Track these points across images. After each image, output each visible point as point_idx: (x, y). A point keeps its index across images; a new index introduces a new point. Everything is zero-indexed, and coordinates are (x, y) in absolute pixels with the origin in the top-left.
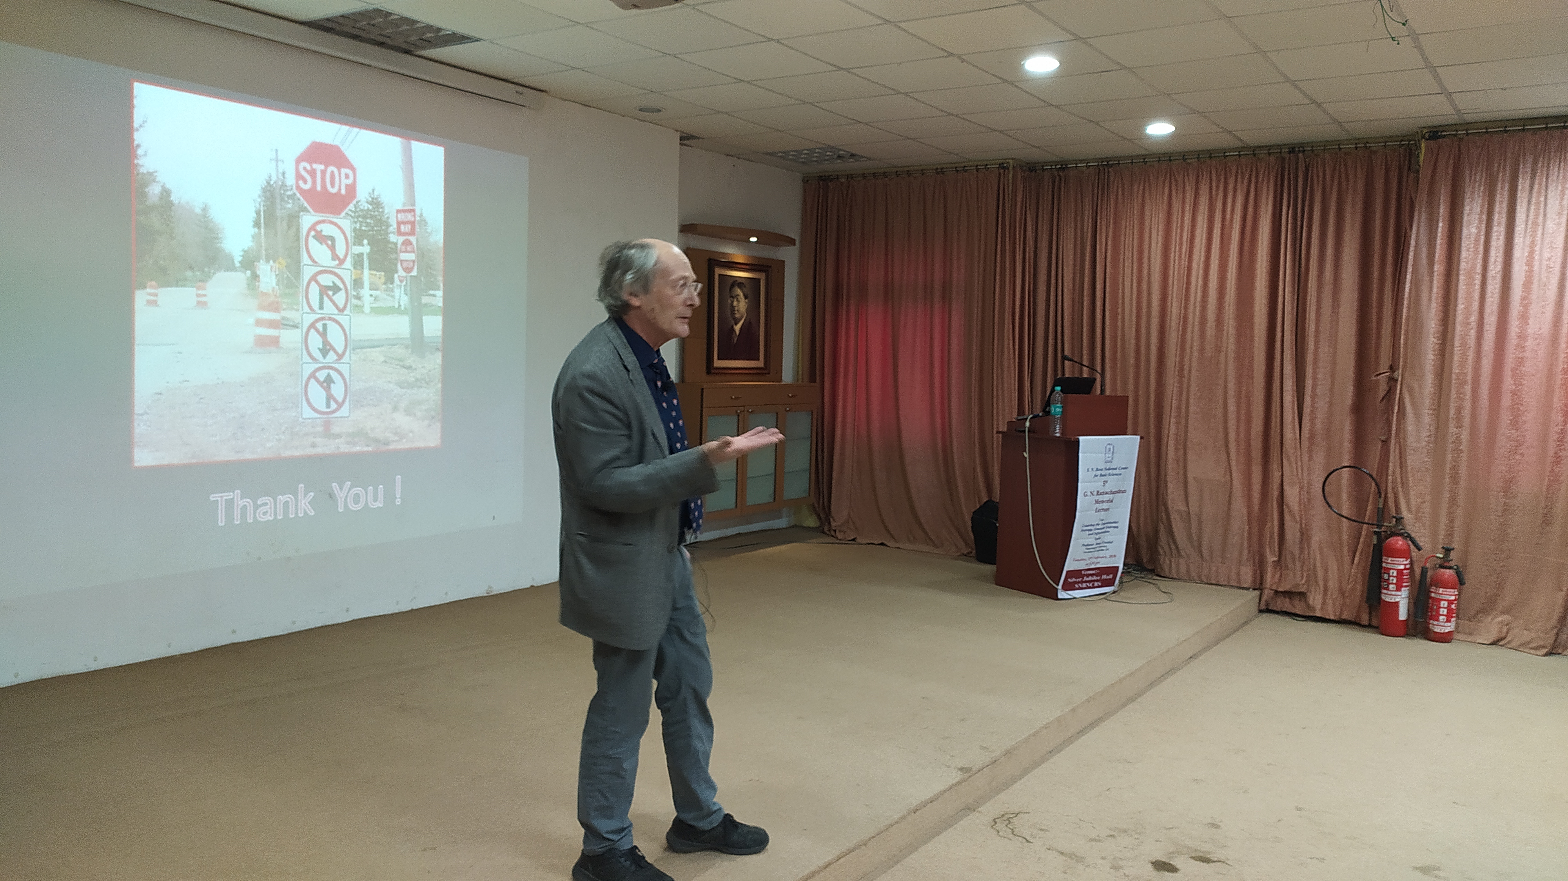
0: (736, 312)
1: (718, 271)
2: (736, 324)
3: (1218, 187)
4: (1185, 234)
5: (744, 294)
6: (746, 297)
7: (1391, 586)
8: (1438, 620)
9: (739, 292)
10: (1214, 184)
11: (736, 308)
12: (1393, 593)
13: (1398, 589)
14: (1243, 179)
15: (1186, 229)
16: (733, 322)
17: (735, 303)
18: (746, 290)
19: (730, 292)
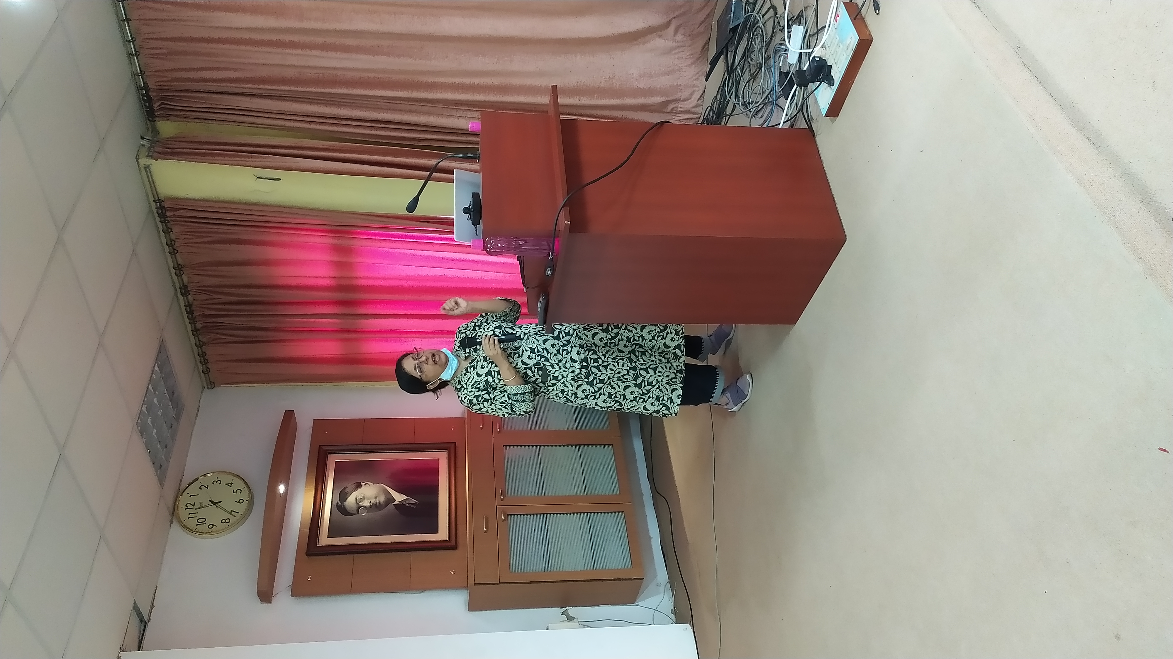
0: (378, 502)
1: (324, 540)
2: (394, 501)
5: (356, 489)
6: (359, 486)
9: (351, 500)
11: (373, 501)
17: (366, 503)
18: (350, 486)
19: (353, 514)
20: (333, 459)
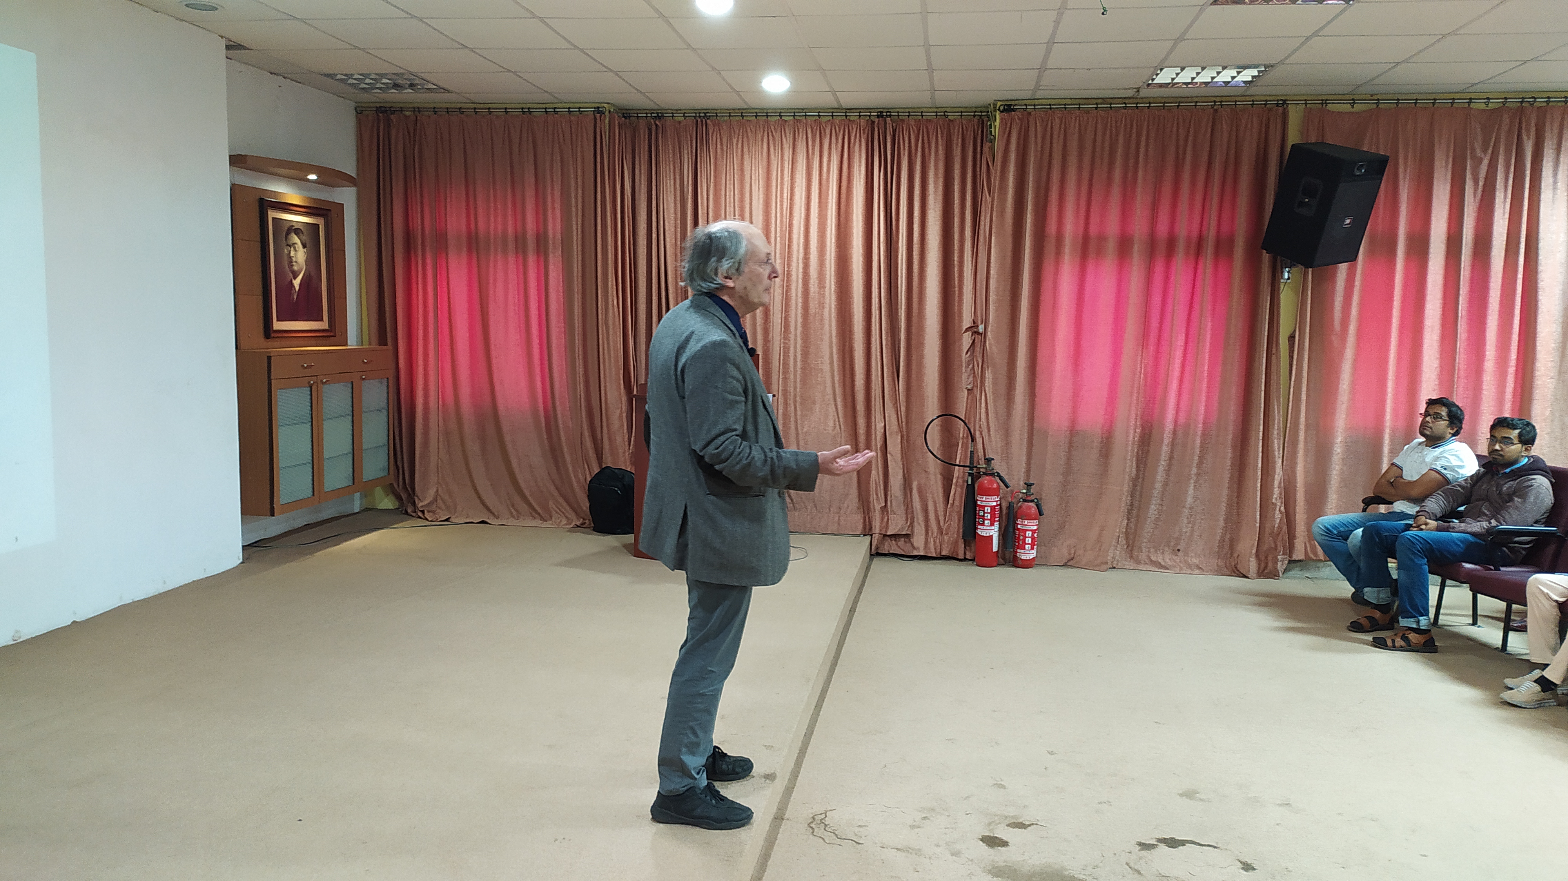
0: (294, 263)
1: (272, 214)
2: (295, 279)
3: (813, 146)
4: (785, 191)
5: (302, 243)
6: (304, 246)
7: (986, 522)
8: (1024, 549)
9: (295, 239)
10: (810, 143)
11: (294, 259)
12: (988, 528)
13: (992, 524)
14: (837, 139)
15: (786, 186)
16: (291, 275)
17: (292, 253)
18: (304, 238)
19: (286, 240)
20: (320, 221)
